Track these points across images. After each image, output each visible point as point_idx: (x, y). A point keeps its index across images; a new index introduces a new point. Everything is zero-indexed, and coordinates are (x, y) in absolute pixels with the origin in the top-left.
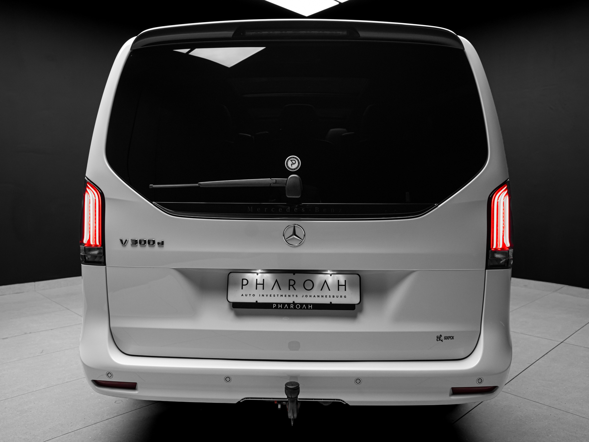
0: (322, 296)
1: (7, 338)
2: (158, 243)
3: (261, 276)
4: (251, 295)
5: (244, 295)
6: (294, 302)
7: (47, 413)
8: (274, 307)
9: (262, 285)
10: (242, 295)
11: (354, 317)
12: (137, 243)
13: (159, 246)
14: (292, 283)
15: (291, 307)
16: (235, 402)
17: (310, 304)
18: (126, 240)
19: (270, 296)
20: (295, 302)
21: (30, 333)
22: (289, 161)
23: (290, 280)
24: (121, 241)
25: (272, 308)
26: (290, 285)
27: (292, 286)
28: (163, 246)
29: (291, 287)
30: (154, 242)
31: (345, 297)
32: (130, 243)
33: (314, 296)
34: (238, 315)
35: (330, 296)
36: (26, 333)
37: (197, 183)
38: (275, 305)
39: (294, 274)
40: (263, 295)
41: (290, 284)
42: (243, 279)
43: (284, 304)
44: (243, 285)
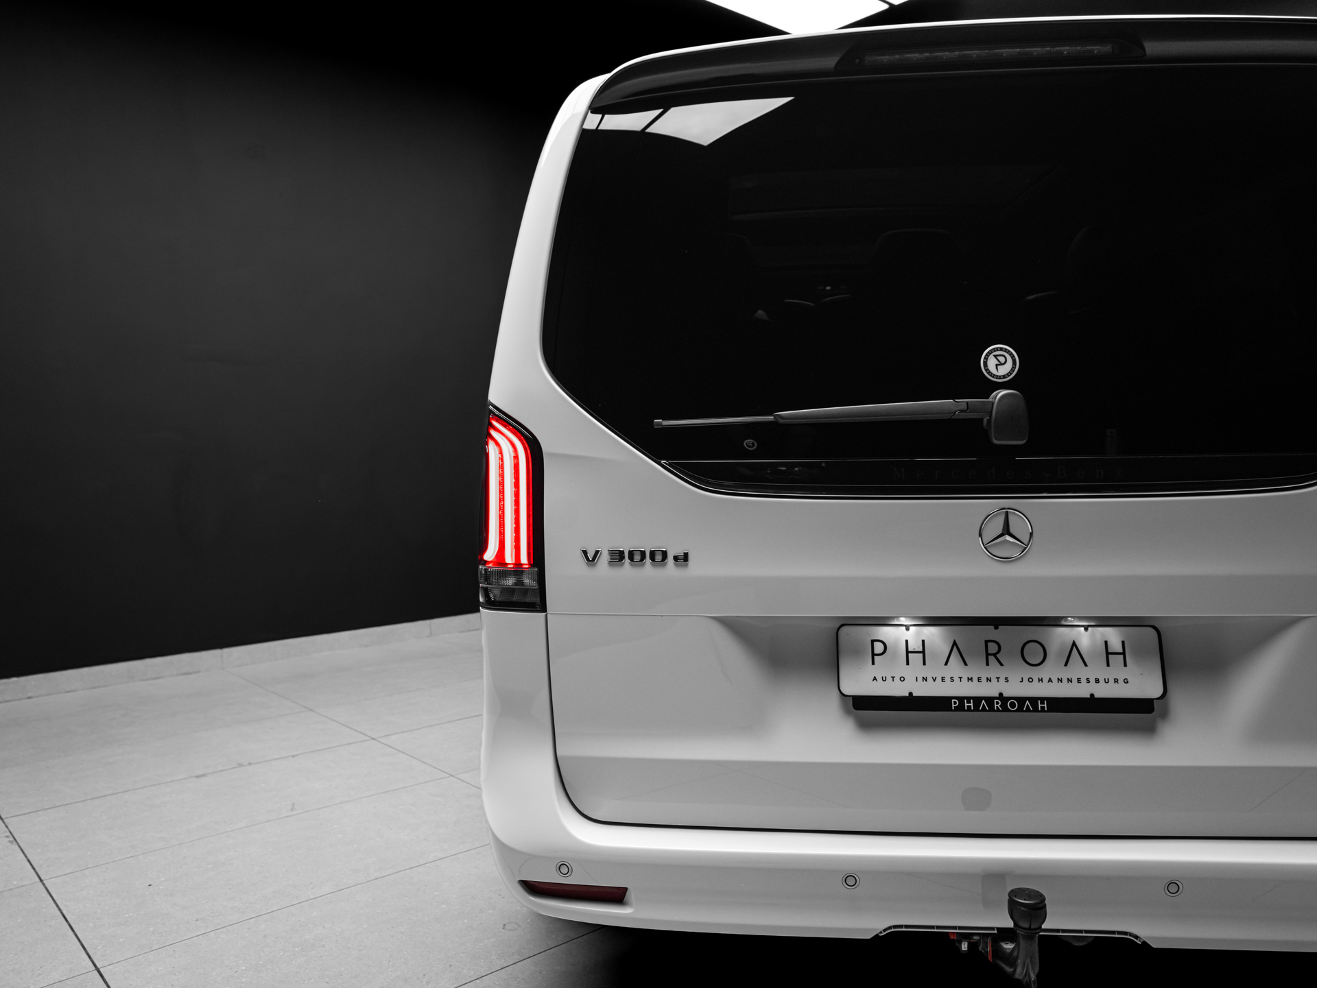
0: (1070, 680)
1: (204, 775)
2: (676, 558)
3: (918, 634)
4: (897, 679)
5: (879, 679)
6: (1001, 694)
7: (360, 950)
8: (953, 705)
9: (922, 654)
10: (875, 679)
11: (1149, 730)
12: (624, 557)
13: (676, 565)
14: (993, 648)
15: (996, 705)
16: (869, 936)
17: (1042, 699)
18: (597, 552)
19: (943, 679)
20: (1005, 695)
21: (250, 764)
22: (991, 356)
23: (987, 642)
24: (585, 552)
25: (950, 709)
26: (987, 655)
27: (995, 655)
28: (687, 565)
29: (991, 659)
30: (664, 554)
31: (1126, 681)
32: (605, 558)
33: (1050, 680)
34: (865, 726)
35: (1088, 681)
36: (240, 765)
37: (771, 415)
38: (955, 703)
39: (996, 628)
40: (925, 679)
41: (990, 652)
42: (873, 641)
43: (977, 700)
44: (874, 655)
